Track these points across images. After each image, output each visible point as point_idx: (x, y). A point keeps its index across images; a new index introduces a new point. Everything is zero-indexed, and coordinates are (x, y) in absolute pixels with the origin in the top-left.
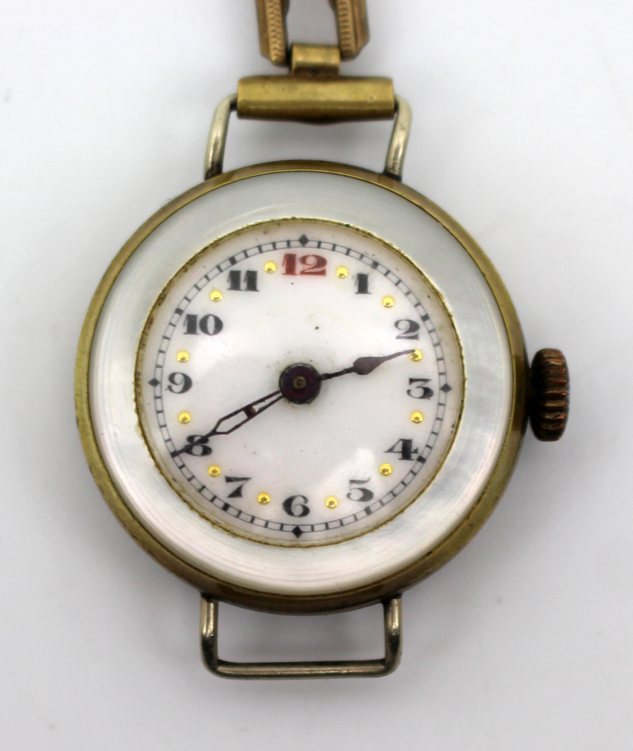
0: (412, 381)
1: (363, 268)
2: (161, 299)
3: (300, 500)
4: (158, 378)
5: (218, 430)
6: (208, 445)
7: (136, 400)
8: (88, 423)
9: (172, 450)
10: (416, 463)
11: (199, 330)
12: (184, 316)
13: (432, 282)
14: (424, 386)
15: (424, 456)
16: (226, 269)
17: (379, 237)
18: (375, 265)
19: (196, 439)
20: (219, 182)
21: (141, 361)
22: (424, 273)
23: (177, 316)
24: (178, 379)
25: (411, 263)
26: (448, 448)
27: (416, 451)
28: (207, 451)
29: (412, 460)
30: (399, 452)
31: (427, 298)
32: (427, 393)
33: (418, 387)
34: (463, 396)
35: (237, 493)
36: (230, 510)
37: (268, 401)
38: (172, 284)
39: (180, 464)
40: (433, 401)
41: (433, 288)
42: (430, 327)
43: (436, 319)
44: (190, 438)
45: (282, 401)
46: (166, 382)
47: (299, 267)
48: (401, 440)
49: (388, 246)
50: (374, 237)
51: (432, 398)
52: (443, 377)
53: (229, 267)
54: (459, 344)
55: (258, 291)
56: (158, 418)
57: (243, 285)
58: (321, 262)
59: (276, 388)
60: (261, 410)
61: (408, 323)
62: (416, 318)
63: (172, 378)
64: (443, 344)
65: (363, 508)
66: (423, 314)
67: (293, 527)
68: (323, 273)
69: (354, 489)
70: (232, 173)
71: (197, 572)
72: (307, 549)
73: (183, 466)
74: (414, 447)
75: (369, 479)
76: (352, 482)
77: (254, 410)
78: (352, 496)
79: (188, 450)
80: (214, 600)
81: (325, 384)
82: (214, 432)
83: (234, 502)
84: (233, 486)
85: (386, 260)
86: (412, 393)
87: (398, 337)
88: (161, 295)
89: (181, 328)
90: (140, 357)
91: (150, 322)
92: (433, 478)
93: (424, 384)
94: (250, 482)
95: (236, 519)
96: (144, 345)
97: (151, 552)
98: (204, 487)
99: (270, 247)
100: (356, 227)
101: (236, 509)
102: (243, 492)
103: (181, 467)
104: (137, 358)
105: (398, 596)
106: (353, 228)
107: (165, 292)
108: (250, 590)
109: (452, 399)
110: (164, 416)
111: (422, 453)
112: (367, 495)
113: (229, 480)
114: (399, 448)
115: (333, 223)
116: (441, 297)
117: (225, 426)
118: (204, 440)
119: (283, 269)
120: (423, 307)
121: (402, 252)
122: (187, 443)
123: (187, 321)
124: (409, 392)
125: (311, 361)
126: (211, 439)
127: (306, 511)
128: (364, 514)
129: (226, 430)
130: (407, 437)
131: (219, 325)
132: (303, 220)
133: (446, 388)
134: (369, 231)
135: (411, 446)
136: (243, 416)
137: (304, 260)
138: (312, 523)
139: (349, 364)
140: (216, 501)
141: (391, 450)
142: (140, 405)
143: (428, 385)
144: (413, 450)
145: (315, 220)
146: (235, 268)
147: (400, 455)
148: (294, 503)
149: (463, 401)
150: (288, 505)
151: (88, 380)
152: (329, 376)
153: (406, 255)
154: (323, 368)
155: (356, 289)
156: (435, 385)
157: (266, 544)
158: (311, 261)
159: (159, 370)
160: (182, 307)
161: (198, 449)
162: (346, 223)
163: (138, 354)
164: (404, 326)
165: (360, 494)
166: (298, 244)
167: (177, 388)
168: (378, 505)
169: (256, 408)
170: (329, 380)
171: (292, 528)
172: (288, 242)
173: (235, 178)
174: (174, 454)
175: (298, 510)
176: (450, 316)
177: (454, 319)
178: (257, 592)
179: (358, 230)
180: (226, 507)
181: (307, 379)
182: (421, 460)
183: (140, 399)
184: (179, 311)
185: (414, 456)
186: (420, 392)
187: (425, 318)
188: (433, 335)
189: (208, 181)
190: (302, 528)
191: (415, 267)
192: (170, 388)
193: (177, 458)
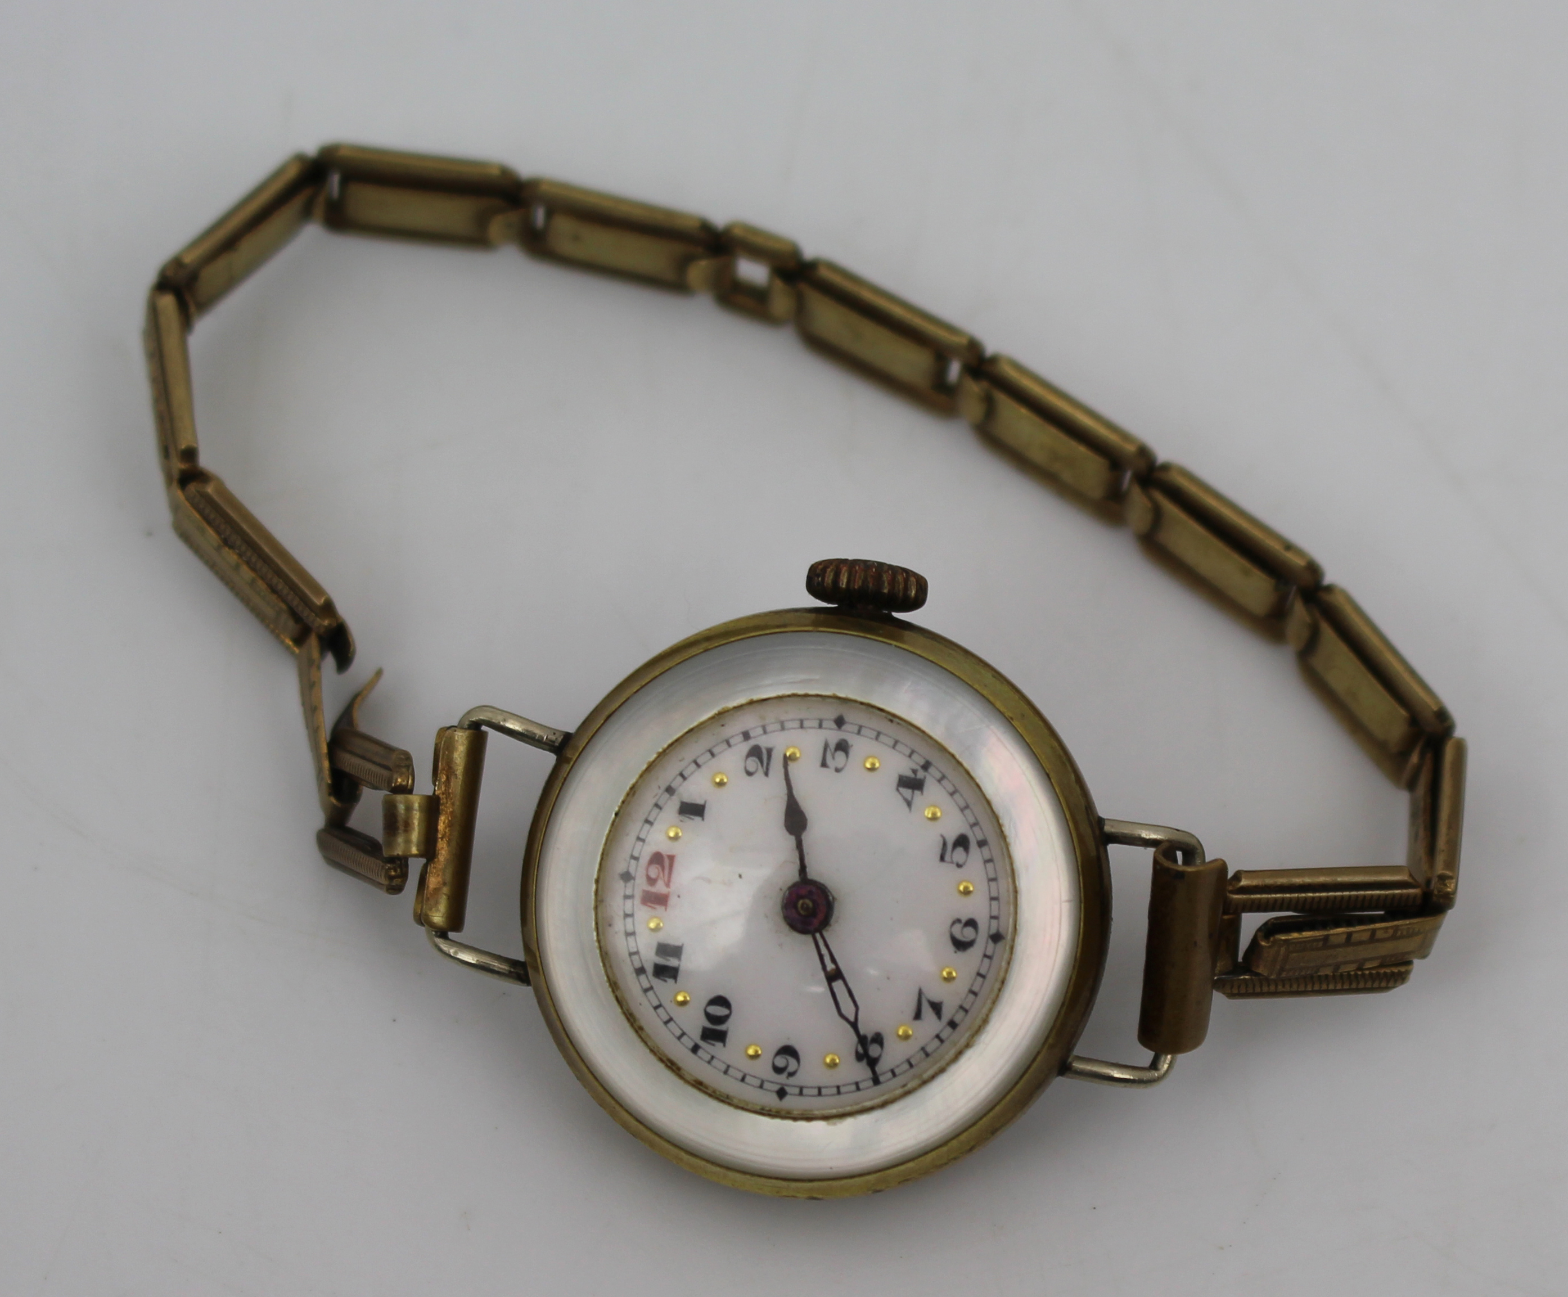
0: (824, 764)
1: (672, 806)
2: (672, 1066)
3: (957, 928)
4: (777, 1087)
5: (852, 1018)
6: (870, 1036)
7: (795, 1119)
8: (816, 1184)
9: (871, 1083)
10: (929, 773)
11: (722, 1027)
12: (701, 1043)
13: (704, 717)
14: (833, 750)
15: (922, 762)
16: (649, 981)
17: (637, 776)
18: (670, 790)
19: (860, 1050)
20: (536, 969)
21: (747, 1103)
22: (691, 726)
23: (700, 1052)
24: (780, 1062)
25: (677, 740)
26: (917, 731)
27: (915, 772)
28: (878, 1039)
29: (925, 777)
30: (913, 793)
31: (723, 728)
32: (843, 747)
33: (833, 758)
34: (855, 701)
35: (937, 1008)
36: (957, 1019)
37: (824, 951)
38: (655, 1050)
39: (890, 1075)
40: (853, 740)
41: (712, 718)
42: (760, 731)
43: (749, 721)
44: (859, 1057)
45: (825, 934)
46: (782, 1078)
47: (660, 888)
48: (898, 790)
49: (651, 767)
50: (637, 782)
51: (850, 742)
52: (825, 724)
53: (647, 977)
54: (789, 696)
55: (683, 945)
56: (826, 1095)
57: (673, 962)
58: (657, 859)
59: (809, 938)
60: (833, 960)
61: (751, 759)
62: (745, 747)
63: (778, 1070)
64: (783, 718)
65: (978, 849)
66: (740, 738)
67: (990, 941)
68: (672, 858)
69: (952, 858)
70: (527, 948)
71: (1027, 1076)
72: (1018, 931)
73: (893, 1072)
74: (910, 774)
75: (942, 836)
76: (942, 858)
77: (833, 970)
78: (961, 862)
79: (872, 1063)
80: (1070, 1060)
81: (812, 874)
82: (854, 1025)
83: (947, 1013)
84: (927, 1011)
85: (668, 774)
86: (840, 766)
87: (766, 774)
88: (667, 1066)
89: (716, 1049)
90: (741, 1105)
91: (699, 1085)
92: (953, 756)
93: (830, 750)
94: (924, 990)
95: (970, 1014)
96: (728, 1097)
97: (993, 1131)
98: (923, 1049)
99: (629, 920)
100: (619, 803)
101: (957, 1012)
102: (936, 999)
103: (894, 1075)
104: (743, 1109)
105: (1101, 822)
106: (621, 808)
107: (664, 1059)
108: (1059, 1012)
109: (853, 717)
110: (826, 1087)
111: (917, 764)
112: (962, 842)
113: (918, 1015)
114: (907, 792)
115: (610, 831)
116: (726, 709)
117: (848, 1010)
118: (862, 1040)
119: (660, 909)
120: (732, 737)
121: (661, 750)
122: (865, 1062)
123: (710, 1041)
124: (837, 770)
125: (781, 889)
126: (862, 1032)
127: (971, 923)
128: (985, 850)
129: (853, 1009)
130: (895, 780)
131: (721, 1001)
132: (600, 870)
133: (840, 722)
134: (628, 788)
135: (906, 777)
136: (838, 985)
137: (652, 881)
138: (988, 916)
139: (791, 840)
140: (943, 1036)
141: (909, 804)
142: (802, 1114)
143: (832, 746)
144: (912, 775)
145: (603, 854)
146: (650, 969)
147: (917, 793)
148: (959, 936)
149: (862, 703)
150: (961, 945)
151: (760, 1176)
152: (803, 869)
153: (665, 746)
154: (792, 875)
155: (698, 819)
156: (834, 736)
157: (1003, 982)
158: (654, 872)
159: (766, 1085)
160: (691, 1045)
161: (874, 1050)
162: (613, 816)
163: (737, 1107)
164: (752, 764)
165: (960, 850)
166: (630, 884)
167: (793, 1064)
168: (976, 829)
169: (830, 966)
170: (808, 870)
171: (991, 944)
172: (626, 897)
173: (534, 947)
174: (876, 1081)
175: (968, 933)
176: (752, 703)
177: (755, 697)
178: (1063, 1004)
179: (623, 802)
180: (953, 1024)
181: (802, 897)
182: (926, 766)
183: (796, 1113)
184: (695, 1049)
185: (921, 774)
186: (840, 755)
187: (746, 736)
188: (769, 729)
189: (532, 983)
190: (993, 931)
191: (682, 737)
192: (791, 1074)
193: (882, 1079)
